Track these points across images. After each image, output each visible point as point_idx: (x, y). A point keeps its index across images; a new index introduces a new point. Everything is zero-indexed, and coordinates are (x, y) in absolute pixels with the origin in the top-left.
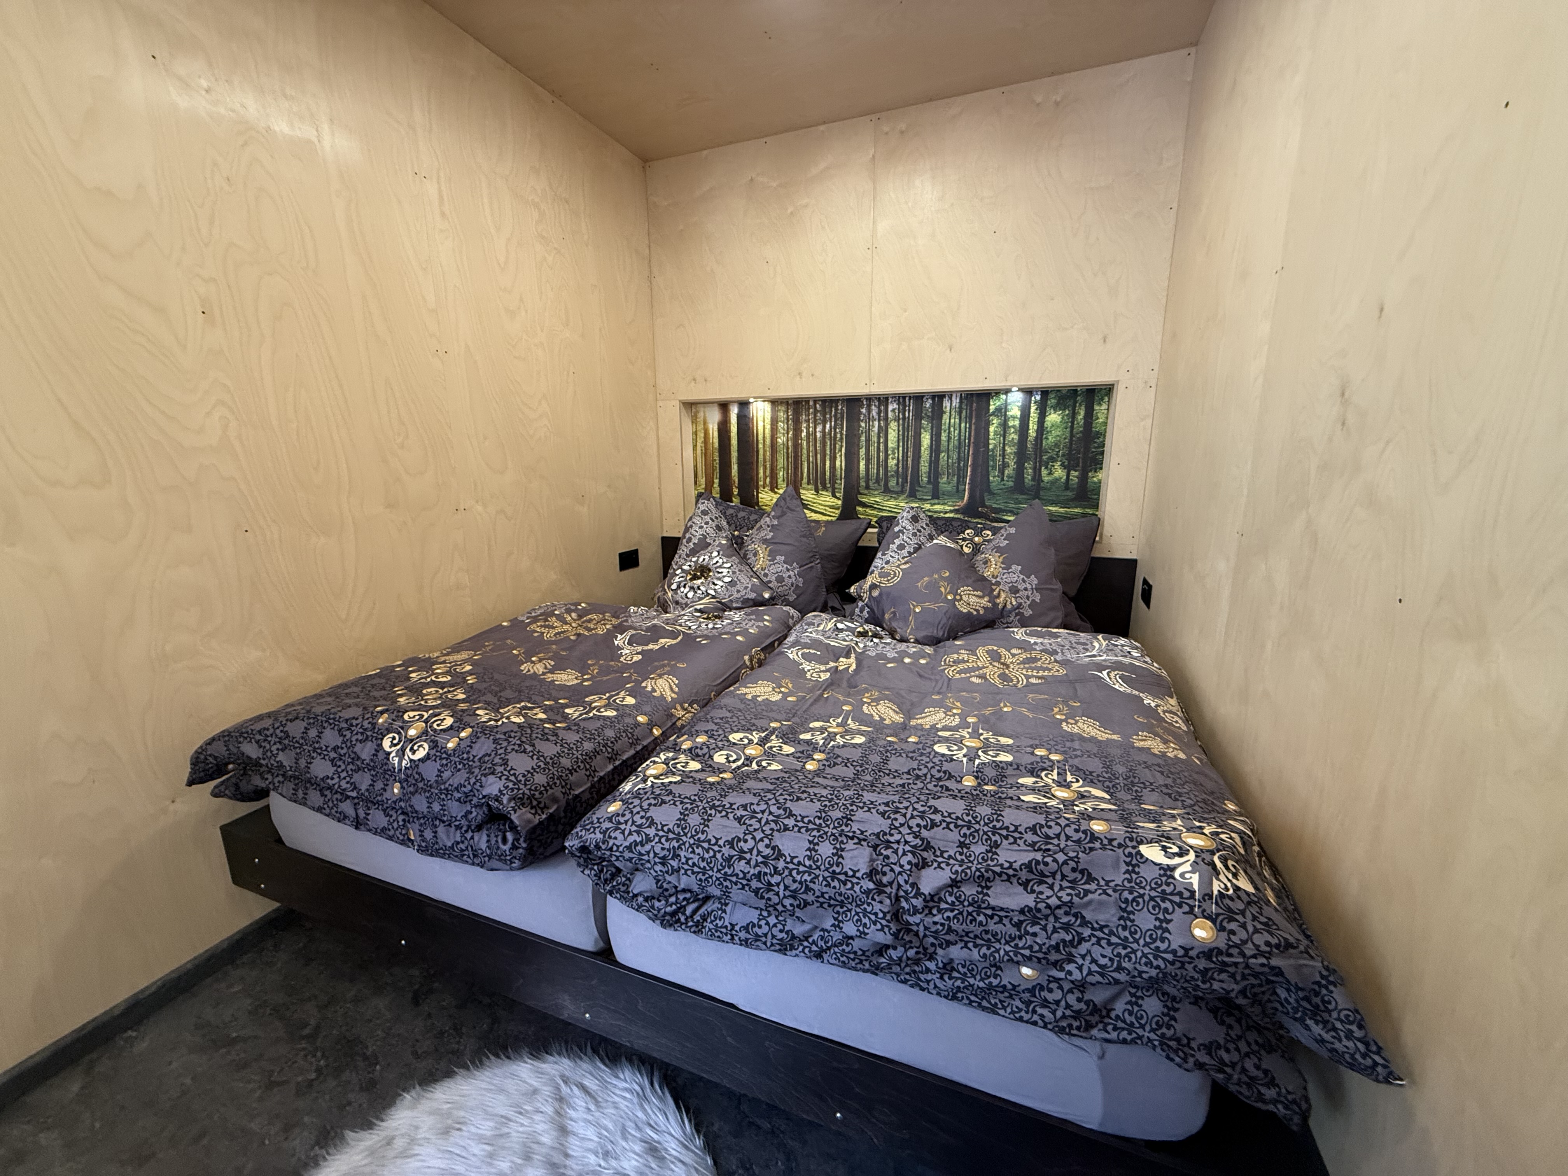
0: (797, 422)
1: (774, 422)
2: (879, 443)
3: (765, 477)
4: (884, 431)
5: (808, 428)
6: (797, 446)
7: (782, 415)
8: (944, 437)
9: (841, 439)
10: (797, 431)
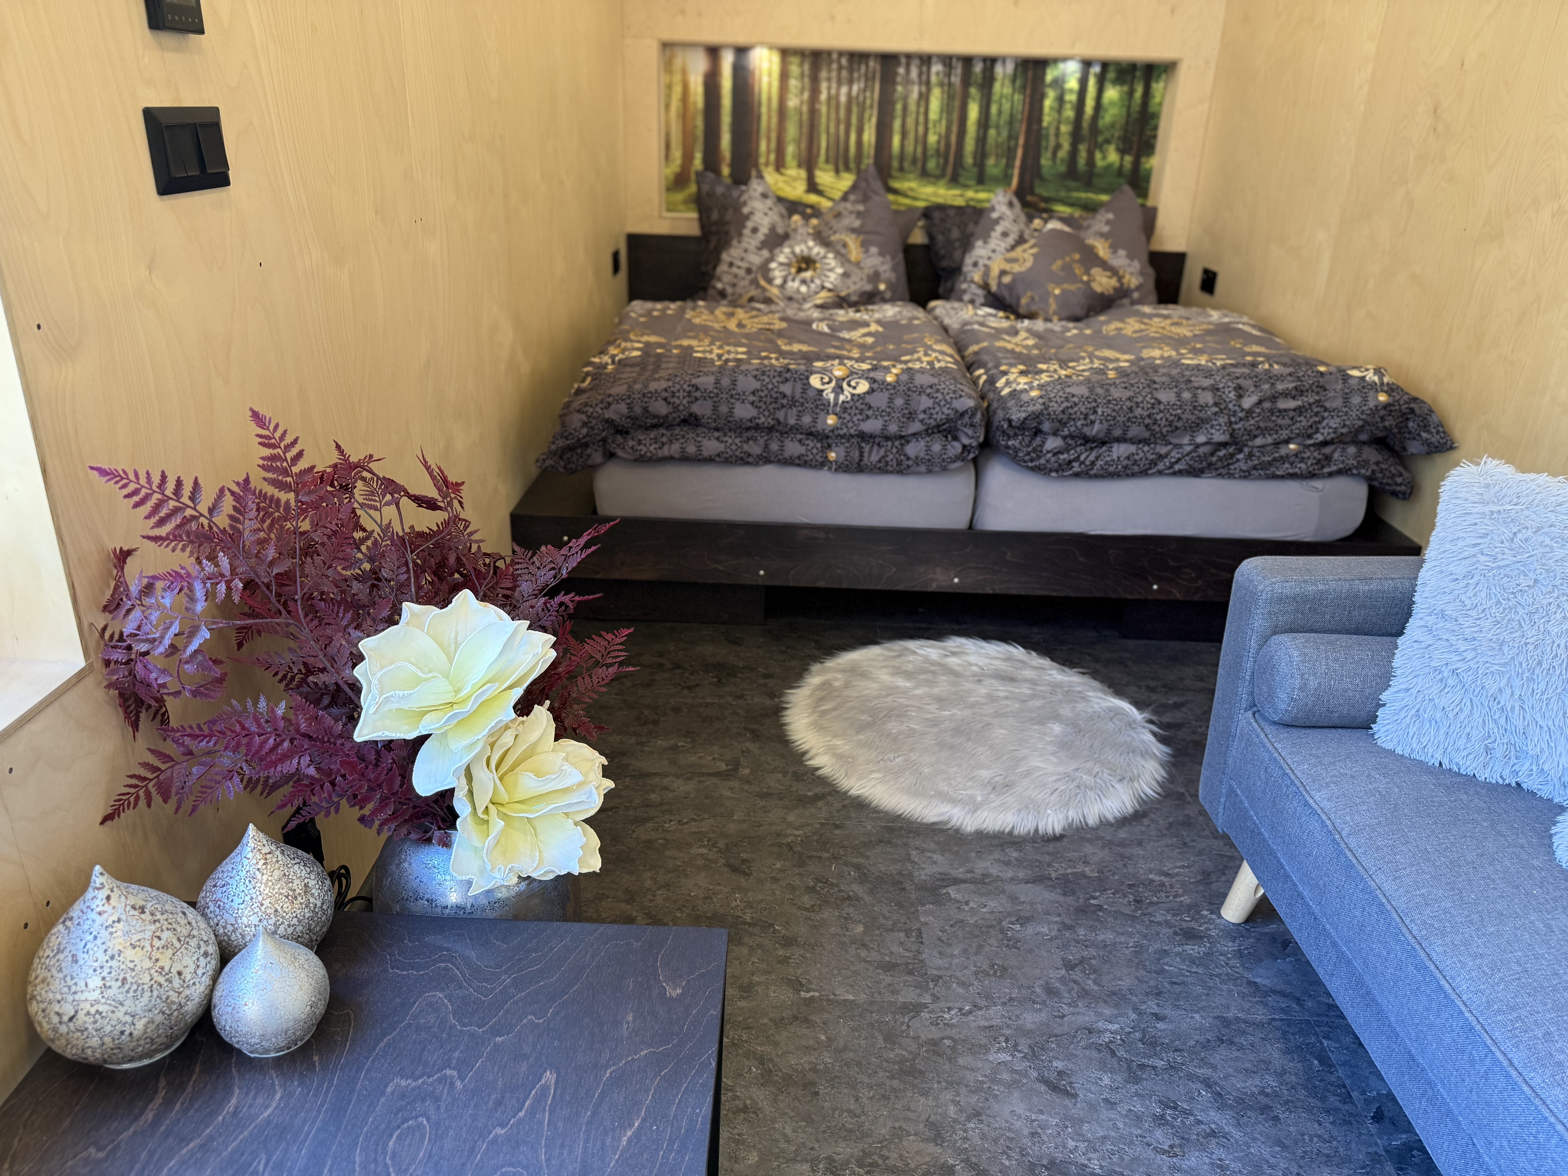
0: (815, 81)
1: (784, 76)
2: (918, 113)
3: (769, 152)
4: (924, 98)
5: (829, 89)
6: (813, 112)
7: (794, 69)
8: (994, 109)
9: (871, 107)
10: (815, 91)
